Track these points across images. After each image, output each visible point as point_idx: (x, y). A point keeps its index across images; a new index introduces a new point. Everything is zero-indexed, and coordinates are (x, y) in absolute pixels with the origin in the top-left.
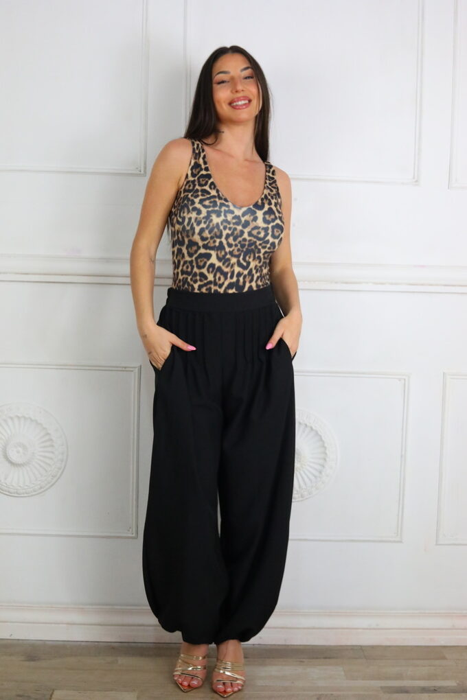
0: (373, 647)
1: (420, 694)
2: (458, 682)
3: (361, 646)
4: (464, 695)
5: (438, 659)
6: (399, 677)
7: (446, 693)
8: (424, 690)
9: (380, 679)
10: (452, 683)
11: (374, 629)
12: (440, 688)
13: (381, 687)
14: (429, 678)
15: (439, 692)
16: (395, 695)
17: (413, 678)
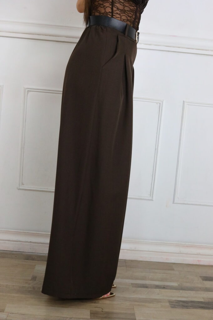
0: (132, 261)
1: (155, 289)
2: (179, 284)
3: (125, 260)
4: (181, 291)
5: (169, 270)
6: (144, 278)
7: (171, 289)
8: (157, 287)
9: (132, 279)
10: (175, 284)
11: (134, 250)
12: (167, 286)
13: (132, 284)
14: (162, 280)
15: (167, 289)
16: (140, 289)
17: (152, 280)
